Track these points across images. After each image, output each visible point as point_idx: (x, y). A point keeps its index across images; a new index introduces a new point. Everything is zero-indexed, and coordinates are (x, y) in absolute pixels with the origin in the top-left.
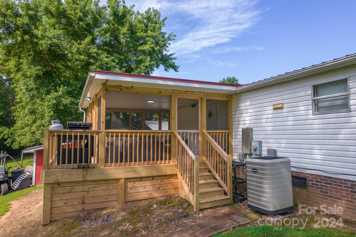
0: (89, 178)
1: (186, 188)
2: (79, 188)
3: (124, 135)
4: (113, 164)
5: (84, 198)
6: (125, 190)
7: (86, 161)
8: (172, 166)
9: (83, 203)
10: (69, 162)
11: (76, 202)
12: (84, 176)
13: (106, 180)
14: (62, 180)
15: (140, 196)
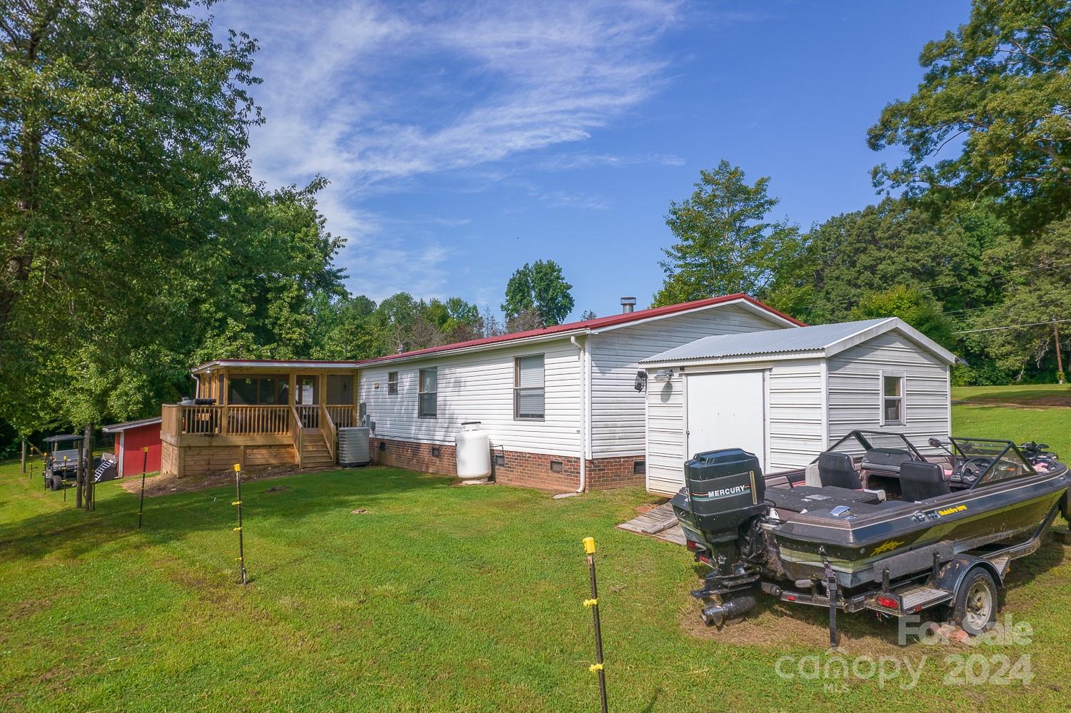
0: (214, 444)
1: (298, 455)
2: (205, 452)
3: (240, 409)
4: (234, 434)
5: (209, 460)
6: (244, 456)
7: (212, 431)
8: (289, 437)
9: (209, 464)
10: (198, 431)
11: (203, 463)
12: (210, 443)
13: (228, 447)
14: (192, 445)
15: (258, 462)
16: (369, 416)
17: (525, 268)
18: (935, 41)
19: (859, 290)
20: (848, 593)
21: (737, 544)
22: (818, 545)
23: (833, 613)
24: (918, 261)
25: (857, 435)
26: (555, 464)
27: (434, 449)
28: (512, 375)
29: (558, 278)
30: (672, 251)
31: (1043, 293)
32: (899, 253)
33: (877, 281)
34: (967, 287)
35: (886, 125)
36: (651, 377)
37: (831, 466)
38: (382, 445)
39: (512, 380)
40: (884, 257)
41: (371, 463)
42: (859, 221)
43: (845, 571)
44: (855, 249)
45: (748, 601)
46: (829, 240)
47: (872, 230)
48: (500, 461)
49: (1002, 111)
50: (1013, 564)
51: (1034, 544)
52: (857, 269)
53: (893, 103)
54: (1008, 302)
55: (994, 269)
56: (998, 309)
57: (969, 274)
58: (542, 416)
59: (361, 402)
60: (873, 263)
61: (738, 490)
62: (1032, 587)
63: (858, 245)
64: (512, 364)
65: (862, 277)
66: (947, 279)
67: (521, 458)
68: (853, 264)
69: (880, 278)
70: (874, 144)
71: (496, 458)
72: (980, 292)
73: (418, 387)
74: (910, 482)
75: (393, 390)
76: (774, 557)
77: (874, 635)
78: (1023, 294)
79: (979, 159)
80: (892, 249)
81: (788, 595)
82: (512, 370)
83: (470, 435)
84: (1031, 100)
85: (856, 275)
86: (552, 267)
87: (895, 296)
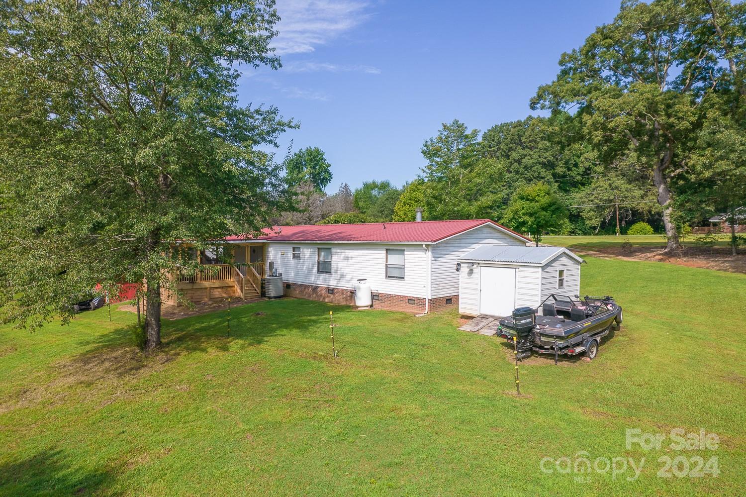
1: (239, 291)
4: (204, 281)
5: (192, 296)
6: (210, 293)
7: (192, 280)
8: (232, 281)
9: (192, 298)
10: (185, 280)
11: (189, 298)
12: (192, 286)
13: (201, 288)
14: (183, 288)
15: (217, 296)
16: (276, 269)
17: (300, 152)
18: (567, 53)
19: (511, 175)
20: (561, 349)
21: (527, 336)
22: (554, 336)
23: (557, 355)
24: (546, 158)
25: (553, 295)
26: (411, 300)
27: (329, 290)
28: (384, 257)
29: (322, 159)
30: (425, 169)
31: (612, 182)
32: (535, 152)
33: (521, 169)
34: (572, 174)
35: (540, 97)
36: (462, 265)
37: (547, 308)
38: (288, 286)
39: (385, 260)
40: (526, 154)
41: (285, 296)
42: (512, 130)
43: (561, 343)
44: (509, 148)
45: (529, 353)
46: (493, 140)
47: (520, 136)
48: (375, 298)
49: (599, 108)
50: (601, 339)
51: (607, 332)
52: (510, 161)
53: (544, 85)
54: (593, 185)
55: (587, 164)
56: (587, 190)
57: (574, 166)
58: (403, 278)
59: (269, 261)
60: (519, 157)
61: (529, 320)
62: (606, 345)
63: (511, 145)
64: (385, 252)
65: (513, 167)
66: (562, 169)
67: (389, 297)
68: (508, 157)
69: (523, 168)
70: (533, 106)
71: (374, 296)
72: (579, 178)
73: (317, 257)
74: (574, 315)
75: (296, 257)
76: (538, 339)
77: (565, 361)
78: (602, 182)
79: (588, 131)
80: (531, 149)
81: (541, 351)
82: (385, 255)
83: (363, 285)
84: (612, 104)
85: (509, 164)
86: (318, 151)
87: (537, 188)
